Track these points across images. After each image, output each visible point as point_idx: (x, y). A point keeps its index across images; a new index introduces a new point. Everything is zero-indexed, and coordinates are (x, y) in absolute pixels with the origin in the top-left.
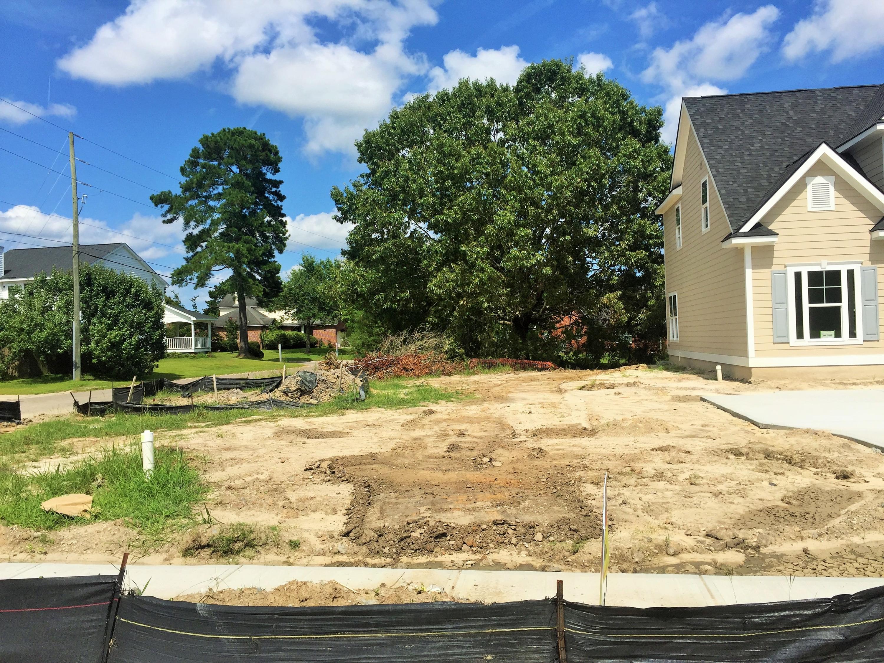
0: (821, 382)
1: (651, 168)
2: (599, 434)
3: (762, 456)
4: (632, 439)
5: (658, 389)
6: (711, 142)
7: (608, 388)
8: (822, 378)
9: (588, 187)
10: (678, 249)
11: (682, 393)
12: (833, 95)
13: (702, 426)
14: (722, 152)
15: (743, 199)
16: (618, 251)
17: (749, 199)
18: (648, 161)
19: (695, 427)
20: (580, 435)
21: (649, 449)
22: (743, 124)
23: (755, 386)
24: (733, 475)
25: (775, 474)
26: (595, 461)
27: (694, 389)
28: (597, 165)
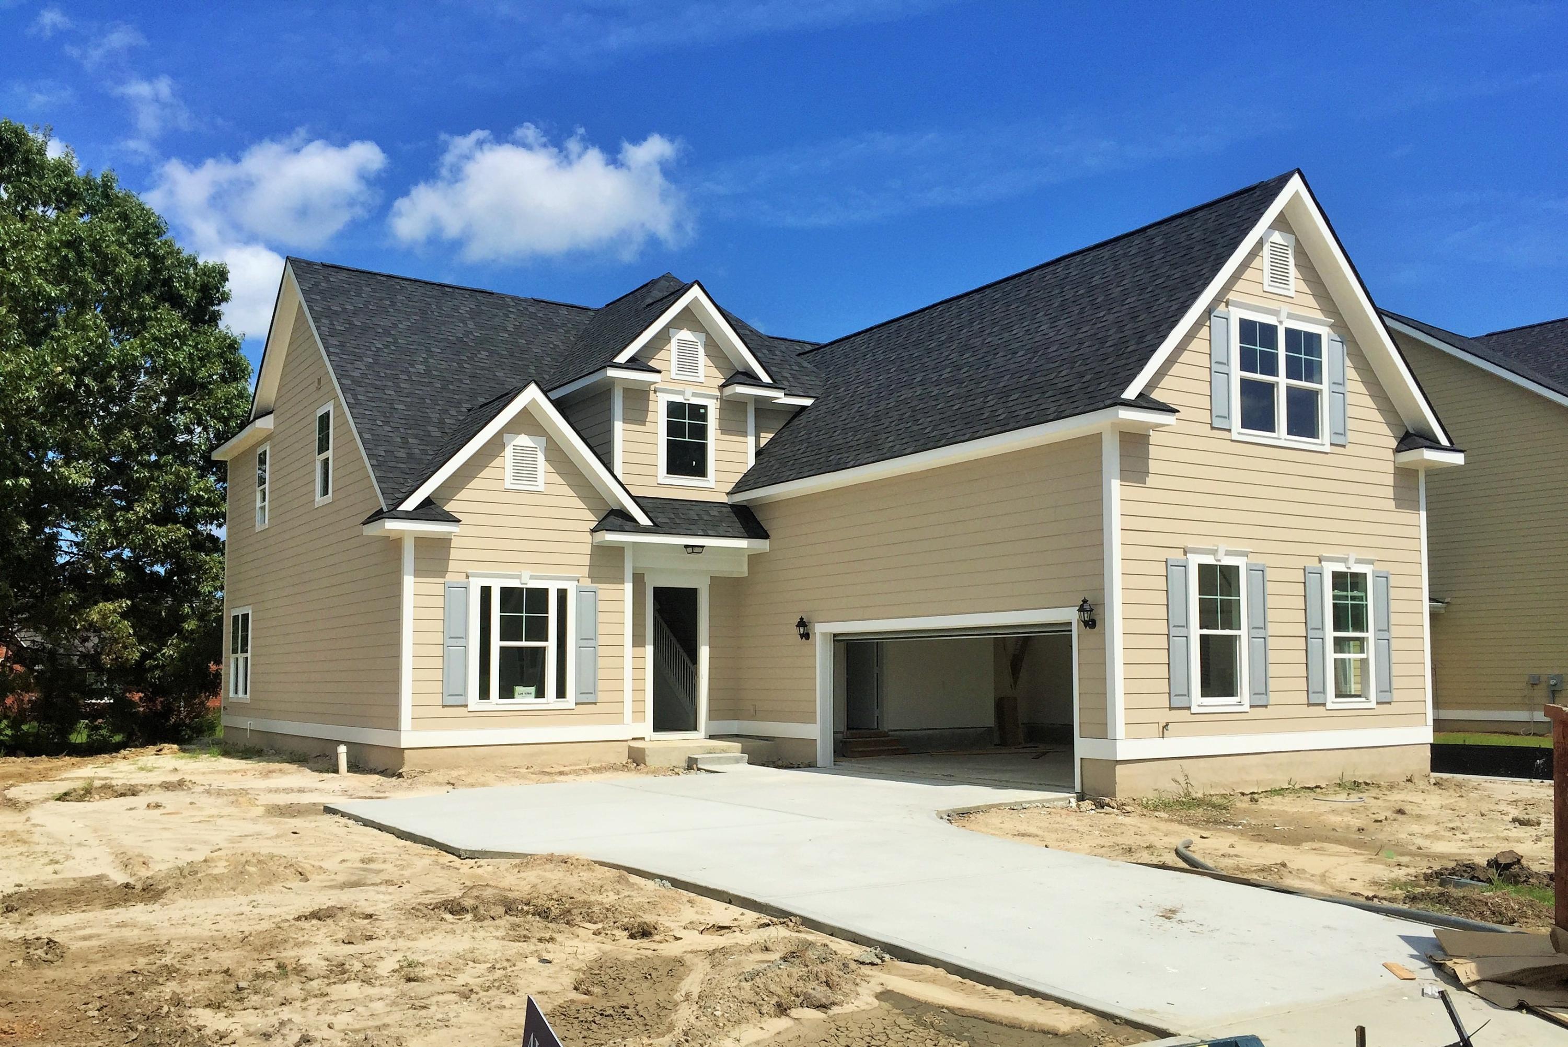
0: (511, 772)
1: (203, 373)
2: (169, 895)
3: (501, 910)
4: (243, 899)
5: (232, 792)
6: (342, 345)
7: (123, 795)
8: (515, 765)
9: (77, 387)
10: (258, 528)
11: (282, 800)
12: (532, 309)
13: (363, 861)
14: (363, 367)
15: (402, 454)
16: (127, 521)
17: (410, 456)
18: (201, 359)
19: (349, 864)
20: (126, 901)
21: (291, 917)
22: (395, 326)
23: (410, 781)
24: (477, 953)
25: (540, 940)
26: (189, 956)
27: (301, 791)
28: (99, 347)
